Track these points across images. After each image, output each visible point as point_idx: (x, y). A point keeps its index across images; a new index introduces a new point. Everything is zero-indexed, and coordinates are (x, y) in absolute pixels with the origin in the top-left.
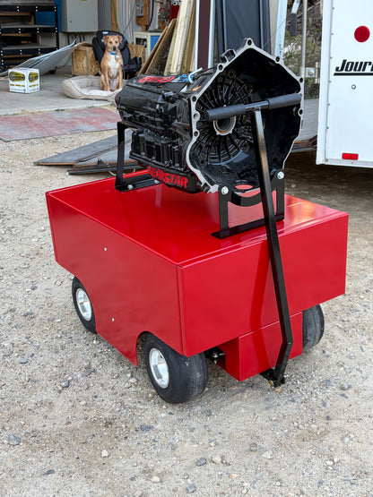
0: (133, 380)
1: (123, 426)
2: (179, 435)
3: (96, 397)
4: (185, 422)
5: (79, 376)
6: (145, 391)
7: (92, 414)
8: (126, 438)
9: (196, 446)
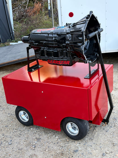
0: (57, 137)
1: (68, 153)
2: (89, 149)
3: (49, 147)
4: (87, 145)
5: (36, 142)
6: (64, 139)
7: (53, 153)
8: (72, 156)
9: (97, 150)
